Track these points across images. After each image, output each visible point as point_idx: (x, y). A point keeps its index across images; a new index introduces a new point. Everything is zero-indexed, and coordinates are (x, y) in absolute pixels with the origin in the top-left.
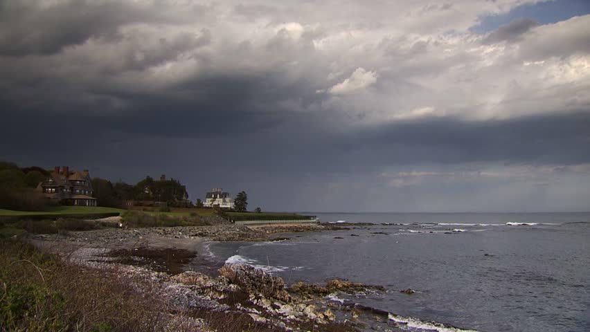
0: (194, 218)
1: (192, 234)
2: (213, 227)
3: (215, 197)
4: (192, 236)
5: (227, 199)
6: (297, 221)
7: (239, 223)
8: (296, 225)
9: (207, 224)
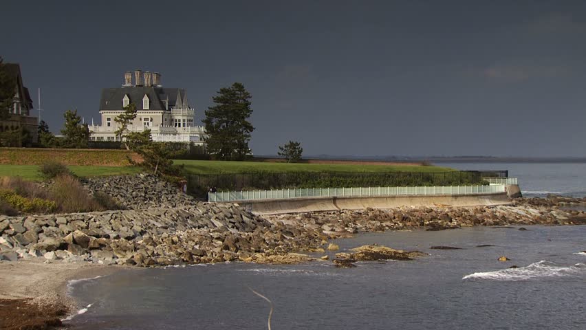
0: (56, 184)
1: (49, 241)
2: (129, 214)
3: (135, 107)
4: (49, 249)
5: (180, 114)
6: (434, 190)
7: (222, 200)
8: (430, 205)
9: (104, 203)
